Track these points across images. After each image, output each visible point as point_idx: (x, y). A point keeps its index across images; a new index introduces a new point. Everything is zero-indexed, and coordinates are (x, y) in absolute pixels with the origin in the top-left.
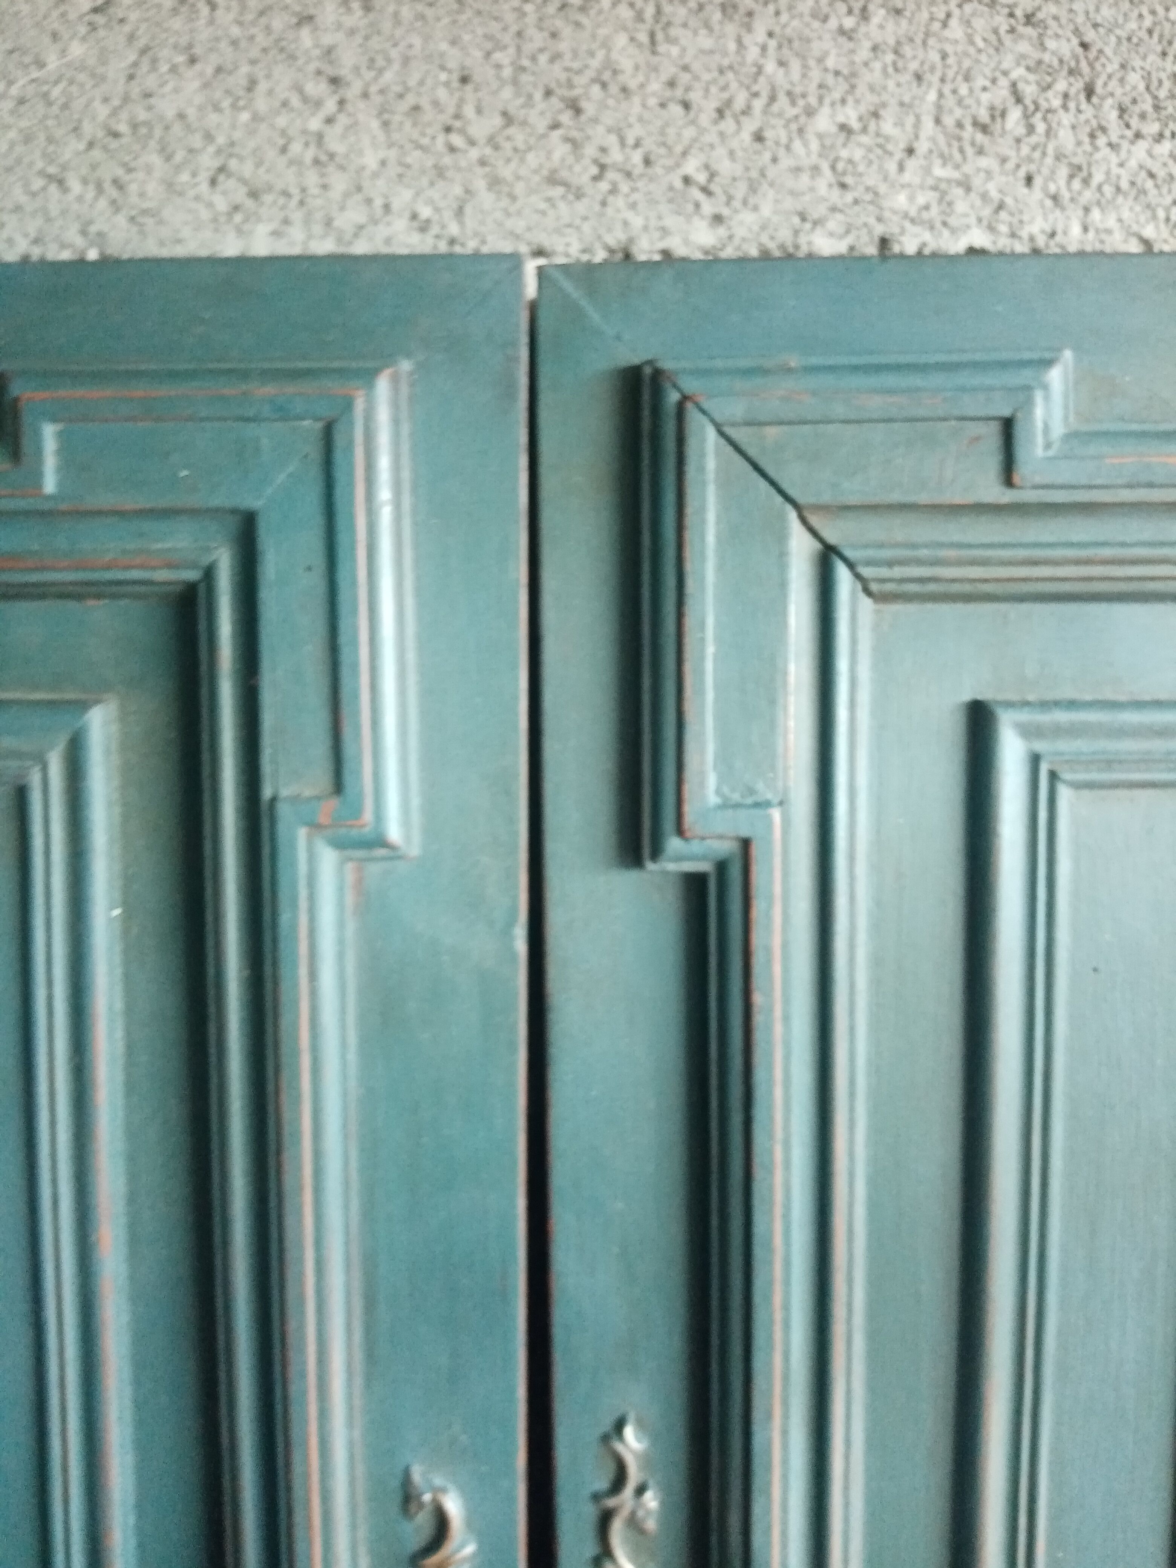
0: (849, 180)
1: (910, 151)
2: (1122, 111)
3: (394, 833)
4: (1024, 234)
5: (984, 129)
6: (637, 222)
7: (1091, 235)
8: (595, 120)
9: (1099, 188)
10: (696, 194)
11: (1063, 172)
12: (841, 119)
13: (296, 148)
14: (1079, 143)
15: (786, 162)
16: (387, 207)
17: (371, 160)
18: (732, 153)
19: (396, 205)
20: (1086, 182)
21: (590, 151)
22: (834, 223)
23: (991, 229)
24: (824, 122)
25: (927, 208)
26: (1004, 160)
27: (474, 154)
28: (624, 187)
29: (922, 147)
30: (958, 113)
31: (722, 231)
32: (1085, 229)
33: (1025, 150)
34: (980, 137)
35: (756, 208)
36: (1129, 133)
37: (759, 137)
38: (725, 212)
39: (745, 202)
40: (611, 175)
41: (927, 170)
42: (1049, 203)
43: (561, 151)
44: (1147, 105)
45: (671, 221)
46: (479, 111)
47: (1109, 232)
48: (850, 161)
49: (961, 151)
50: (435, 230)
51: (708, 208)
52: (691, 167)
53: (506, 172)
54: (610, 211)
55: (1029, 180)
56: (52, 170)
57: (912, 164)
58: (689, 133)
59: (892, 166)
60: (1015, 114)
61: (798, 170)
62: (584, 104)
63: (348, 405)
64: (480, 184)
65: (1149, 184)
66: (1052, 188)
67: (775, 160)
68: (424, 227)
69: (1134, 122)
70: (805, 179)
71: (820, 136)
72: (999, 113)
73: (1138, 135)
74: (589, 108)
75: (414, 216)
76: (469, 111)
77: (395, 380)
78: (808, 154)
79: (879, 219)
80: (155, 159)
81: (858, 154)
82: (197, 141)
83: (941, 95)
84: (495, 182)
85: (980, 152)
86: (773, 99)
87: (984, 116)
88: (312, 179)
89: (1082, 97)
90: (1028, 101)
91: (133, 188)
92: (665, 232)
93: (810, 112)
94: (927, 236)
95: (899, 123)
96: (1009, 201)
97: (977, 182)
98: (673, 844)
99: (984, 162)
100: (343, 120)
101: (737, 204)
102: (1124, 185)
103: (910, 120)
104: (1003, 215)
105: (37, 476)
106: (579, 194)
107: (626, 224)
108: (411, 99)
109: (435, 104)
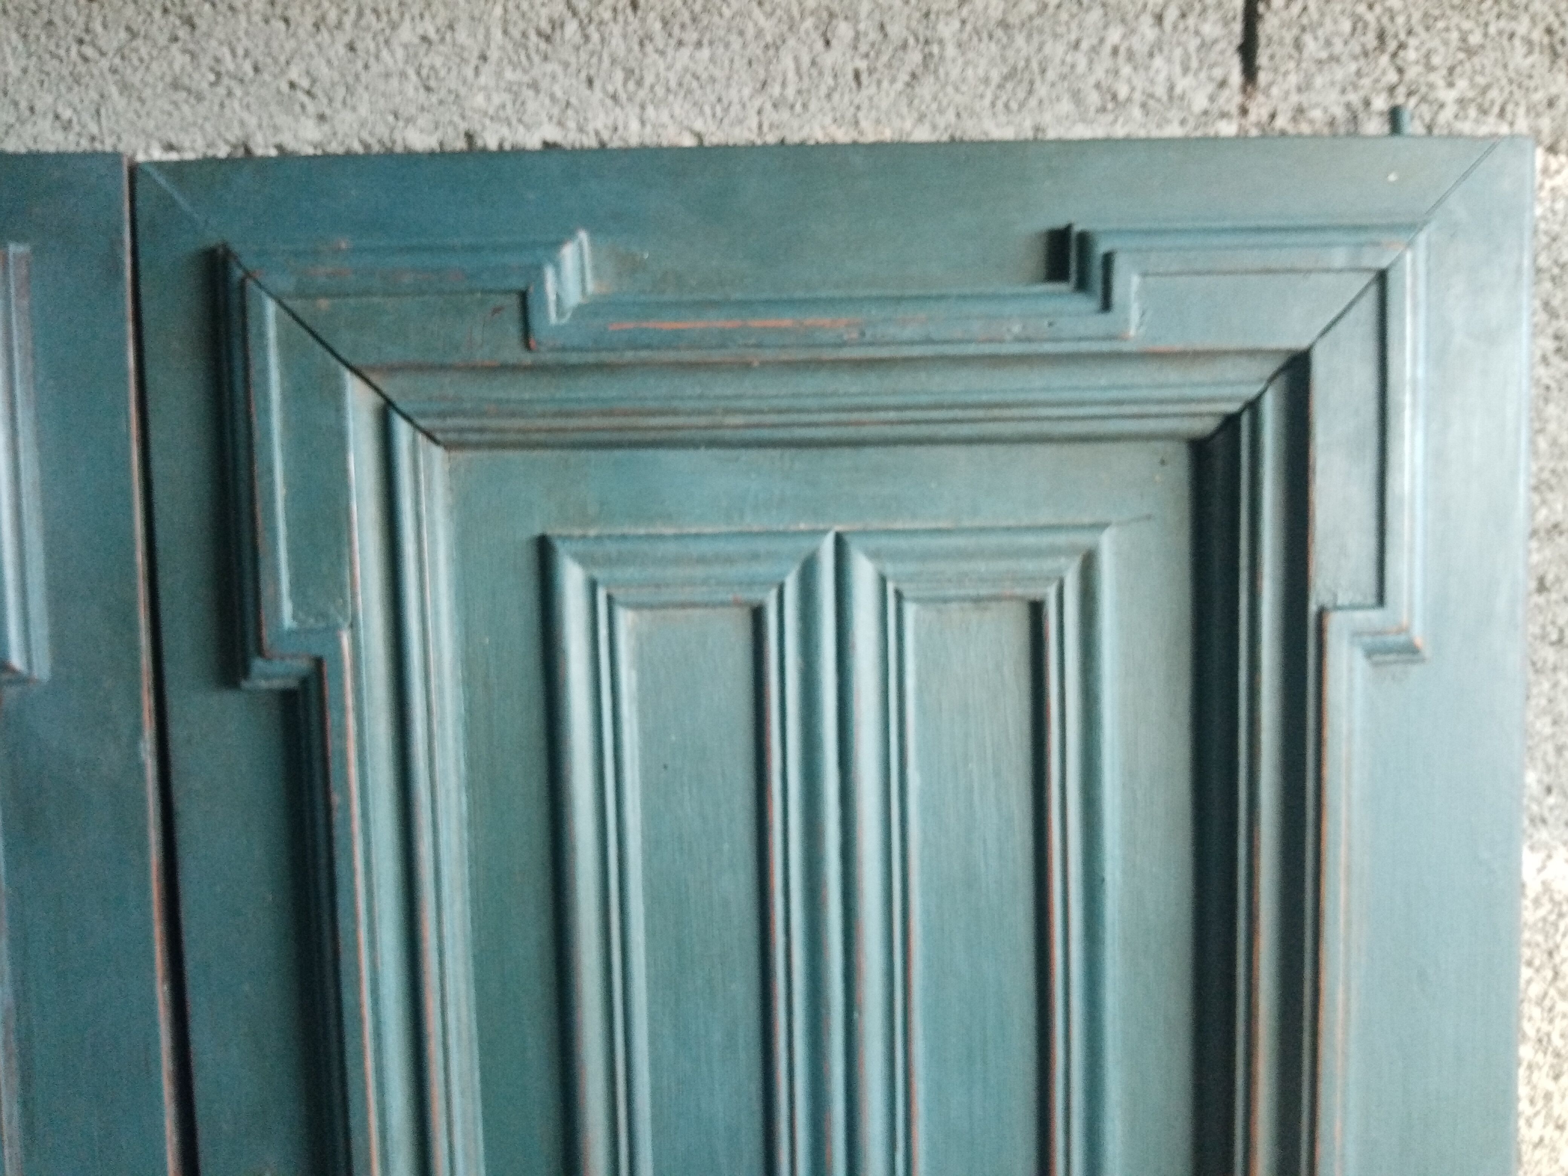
0: (432, 83)
1: (484, 58)
2: (665, 23)
4: (590, 128)
5: (548, 39)
6: (252, 122)
7: (648, 128)
8: (209, 35)
9: (652, 87)
10: (301, 97)
11: (619, 75)
12: (420, 31)
14: (630, 50)
15: (377, 69)
16: (32, 109)
17: (14, 68)
18: (329, 62)
19: (39, 106)
20: (639, 83)
21: (206, 61)
22: (423, 121)
23: (561, 124)
24: (406, 33)
25: (504, 106)
26: (566, 65)
27: (105, 63)
28: (238, 92)
29: (494, 54)
30: (522, 25)
31: (326, 128)
32: (643, 123)
33: (584, 56)
34: (543, 45)
35: (354, 109)
36: (673, 42)
37: (351, 48)
38: (328, 112)
39: (344, 103)
40: (226, 81)
41: (499, 74)
42: (609, 102)
43: (180, 60)
44: (686, 16)
45: (282, 119)
46: (105, 26)
47: (664, 126)
48: (432, 68)
49: (528, 57)
50: (77, 128)
51: (313, 108)
52: (294, 73)
53: (135, 79)
54: (228, 112)
55: (590, 82)
57: (487, 70)
58: (291, 44)
59: (469, 72)
60: (572, 27)
61: (387, 75)
62: (197, 20)
64: (114, 90)
65: (695, 84)
66: (610, 89)
67: (366, 67)
68: (67, 126)
69: (676, 31)
70: (394, 82)
71: (406, 47)
72: (557, 24)
73: (680, 43)
74: (202, 25)
75: (57, 117)
76: (98, 27)
78: (395, 62)
79: (463, 117)
81: (438, 62)
83: (506, 10)
84: (125, 87)
85: (546, 58)
86: (360, 14)
87: (545, 26)
89: (629, 11)
90: (582, 15)
92: (276, 129)
93: (394, 26)
94: (505, 131)
95: (473, 35)
96: (574, 100)
97: (544, 84)
98: (258, 665)
99: (549, 67)
101: (338, 104)
102: (673, 84)
103: (481, 31)
104: (570, 112)
106: (200, 98)
107: (242, 123)
108: (45, 15)
109: (66, 19)
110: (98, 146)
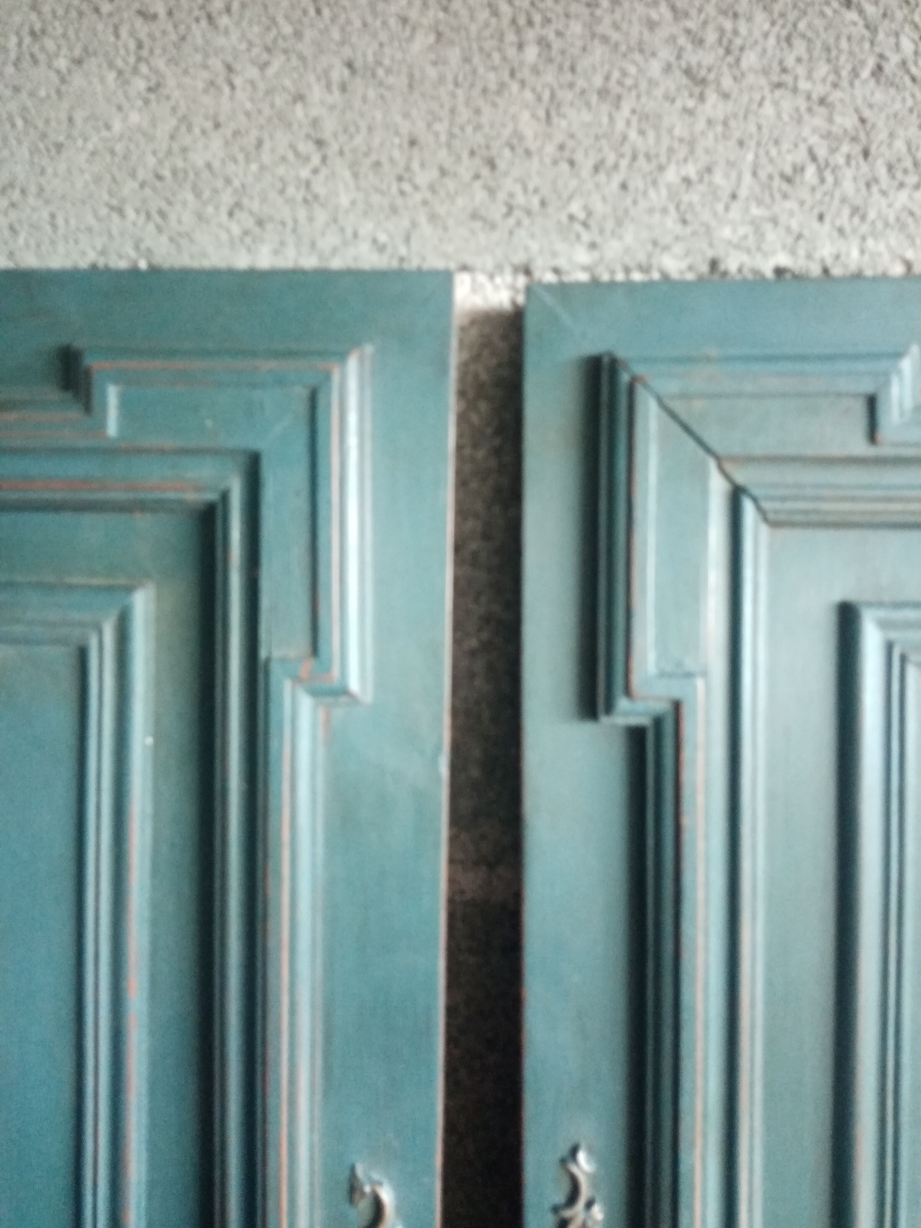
0: (689, 217)
1: (734, 196)
2: (890, 168)
3: (354, 685)
4: (817, 255)
5: (789, 180)
6: (535, 246)
7: (866, 257)
8: (506, 174)
9: (873, 223)
10: (578, 227)
11: (846, 212)
12: (683, 172)
13: (291, 191)
14: (858, 190)
15: (643, 204)
16: (355, 235)
17: (344, 200)
18: (604, 199)
19: (362, 232)
20: (863, 218)
21: (501, 196)
22: (678, 249)
23: (793, 252)
24: (671, 175)
25: (745, 237)
26: (802, 203)
27: (418, 197)
28: (526, 222)
29: (743, 193)
30: (770, 169)
31: (596, 255)
32: (862, 252)
33: (818, 195)
34: (785, 186)
35: (620, 238)
36: (896, 183)
37: (624, 186)
38: (598, 240)
39: (613, 233)
40: (517, 213)
41: (747, 210)
42: (835, 234)
43: (480, 195)
44: (908, 163)
45: (560, 246)
46: (423, 165)
47: (880, 255)
48: (690, 205)
49: (772, 196)
50: (389, 250)
51: (586, 237)
52: (575, 208)
53: (442, 210)
54: (515, 239)
55: (821, 218)
56: (115, 202)
57: (736, 206)
58: (573, 183)
59: (720, 208)
60: (811, 171)
61: (651, 210)
62: (498, 161)
63: (327, 377)
64: (422, 219)
65: (910, 220)
66: (838, 223)
67: (635, 202)
68: (381, 249)
69: (899, 175)
70: (657, 217)
71: (669, 186)
72: (799, 169)
73: (902, 185)
74: (502, 165)
75: (375, 241)
76: (415, 165)
77: (361, 360)
78: (659, 199)
79: (711, 245)
80: (190, 197)
81: (695, 198)
82: (220, 183)
83: (757, 156)
84: (433, 218)
85: (785, 196)
86: (634, 158)
87: (788, 170)
88: (302, 214)
89: (861, 158)
90: (821, 160)
91: (173, 217)
92: (554, 254)
93: (661, 168)
94: (745, 258)
95: (727, 176)
96: (806, 233)
97: (783, 219)
99: (788, 204)
100: (325, 171)
101: (607, 234)
102: (892, 219)
103: (734, 175)
104: (802, 243)
105: (102, 424)
106: (493, 226)
107: (526, 249)
108: (374, 157)
109: (392, 160)
110: (406, 266)
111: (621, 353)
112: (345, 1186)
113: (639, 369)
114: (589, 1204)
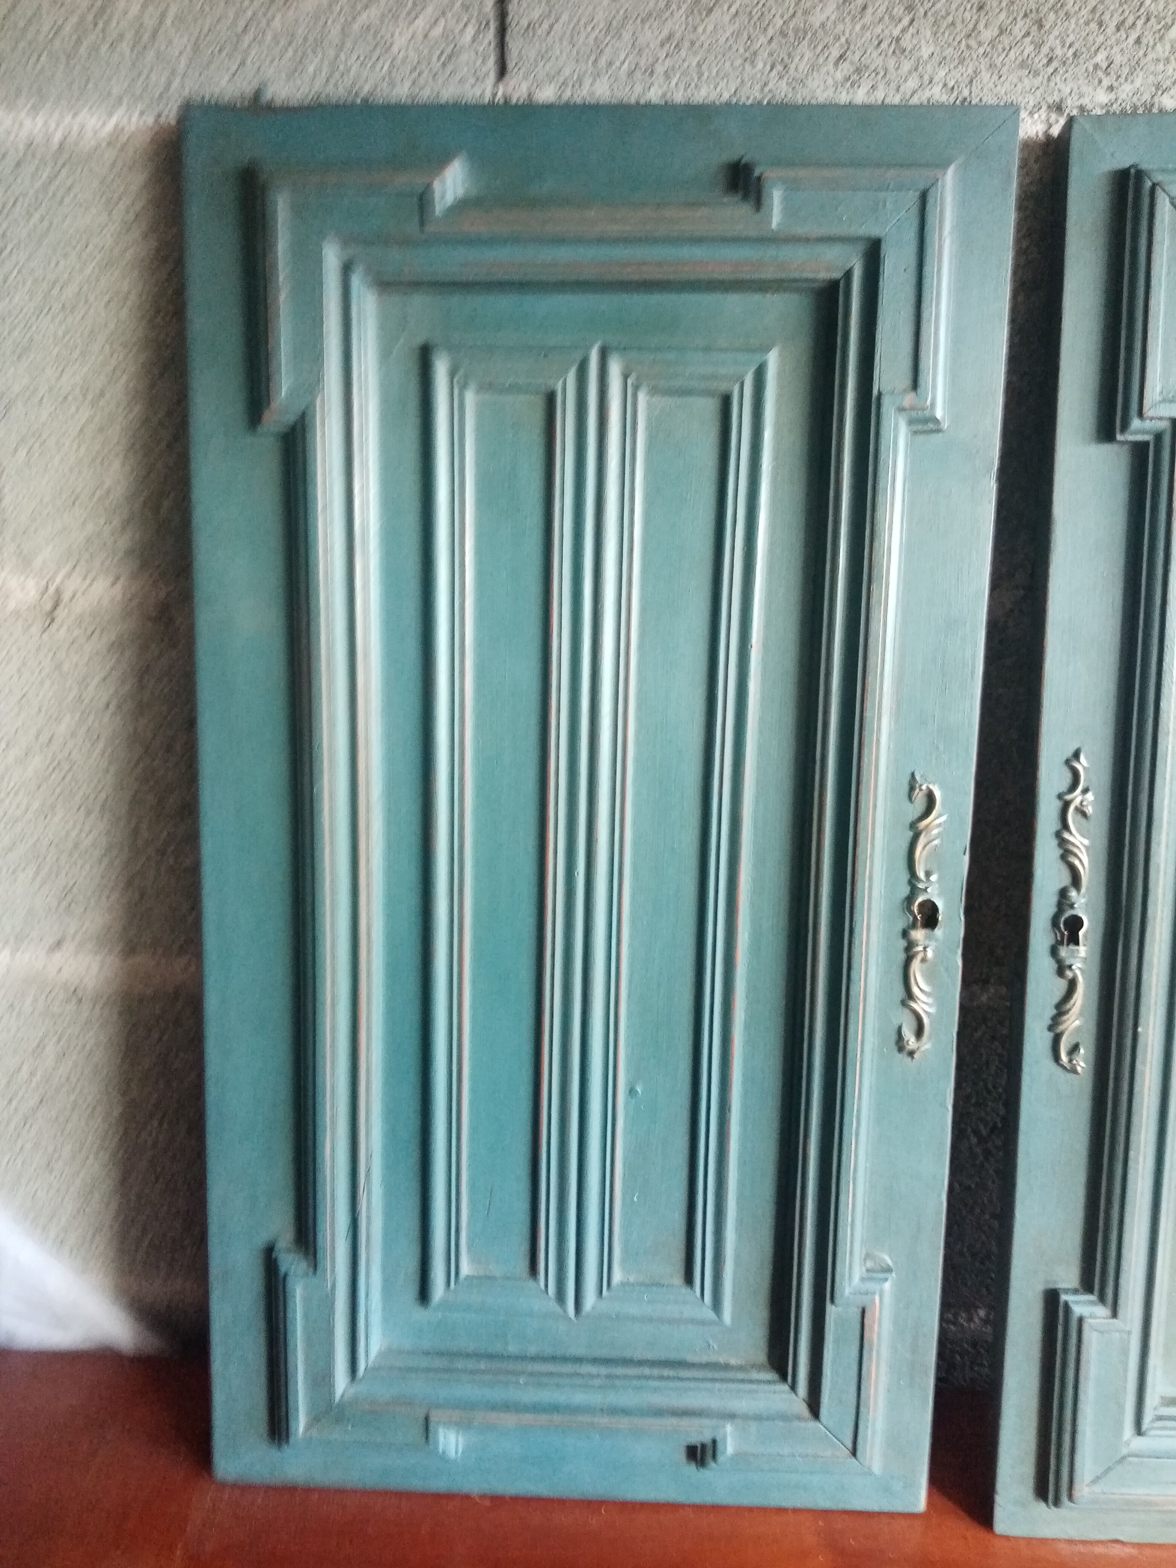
3: (939, 414)
6: (1066, 90)
8: (1050, 32)
10: (1100, 74)
13: (885, 45)
15: (1150, 57)
16: (931, 80)
17: (925, 52)
18: (1122, 51)
21: (1045, 50)
27: (981, 50)
28: (1061, 70)
31: (1112, 96)
35: (1132, 82)
37: (1138, 41)
38: (1116, 84)
39: (1126, 80)
40: (1055, 64)
43: (1029, 49)
45: (1085, 90)
46: (987, 25)
50: (956, 92)
51: (1106, 82)
53: (998, 61)
54: (1052, 84)
58: (1101, 39)
61: (1158, 60)
62: (1044, 22)
63: (933, 182)
64: (983, 68)
67: (1145, 54)
68: (950, 90)
70: (1161, 67)
74: (1047, 25)
75: (945, 85)
76: (981, 25)
77: (954, 173)
78: (1164, 52)
82: (830, 40)
84: (991, 66)
86: (1148, 20)
88: (891, 63)
92: (1081, 96)
100: (912, 30)
101: (1122, 80)
105: (768, 218)
106: (1037, 74)
107: (1060, 91)
108: (950, 19)
109: (963, 22)
111: (1144, 166)
112: (906, 788)
113: (1159, 178)
114: (1085, 791)
